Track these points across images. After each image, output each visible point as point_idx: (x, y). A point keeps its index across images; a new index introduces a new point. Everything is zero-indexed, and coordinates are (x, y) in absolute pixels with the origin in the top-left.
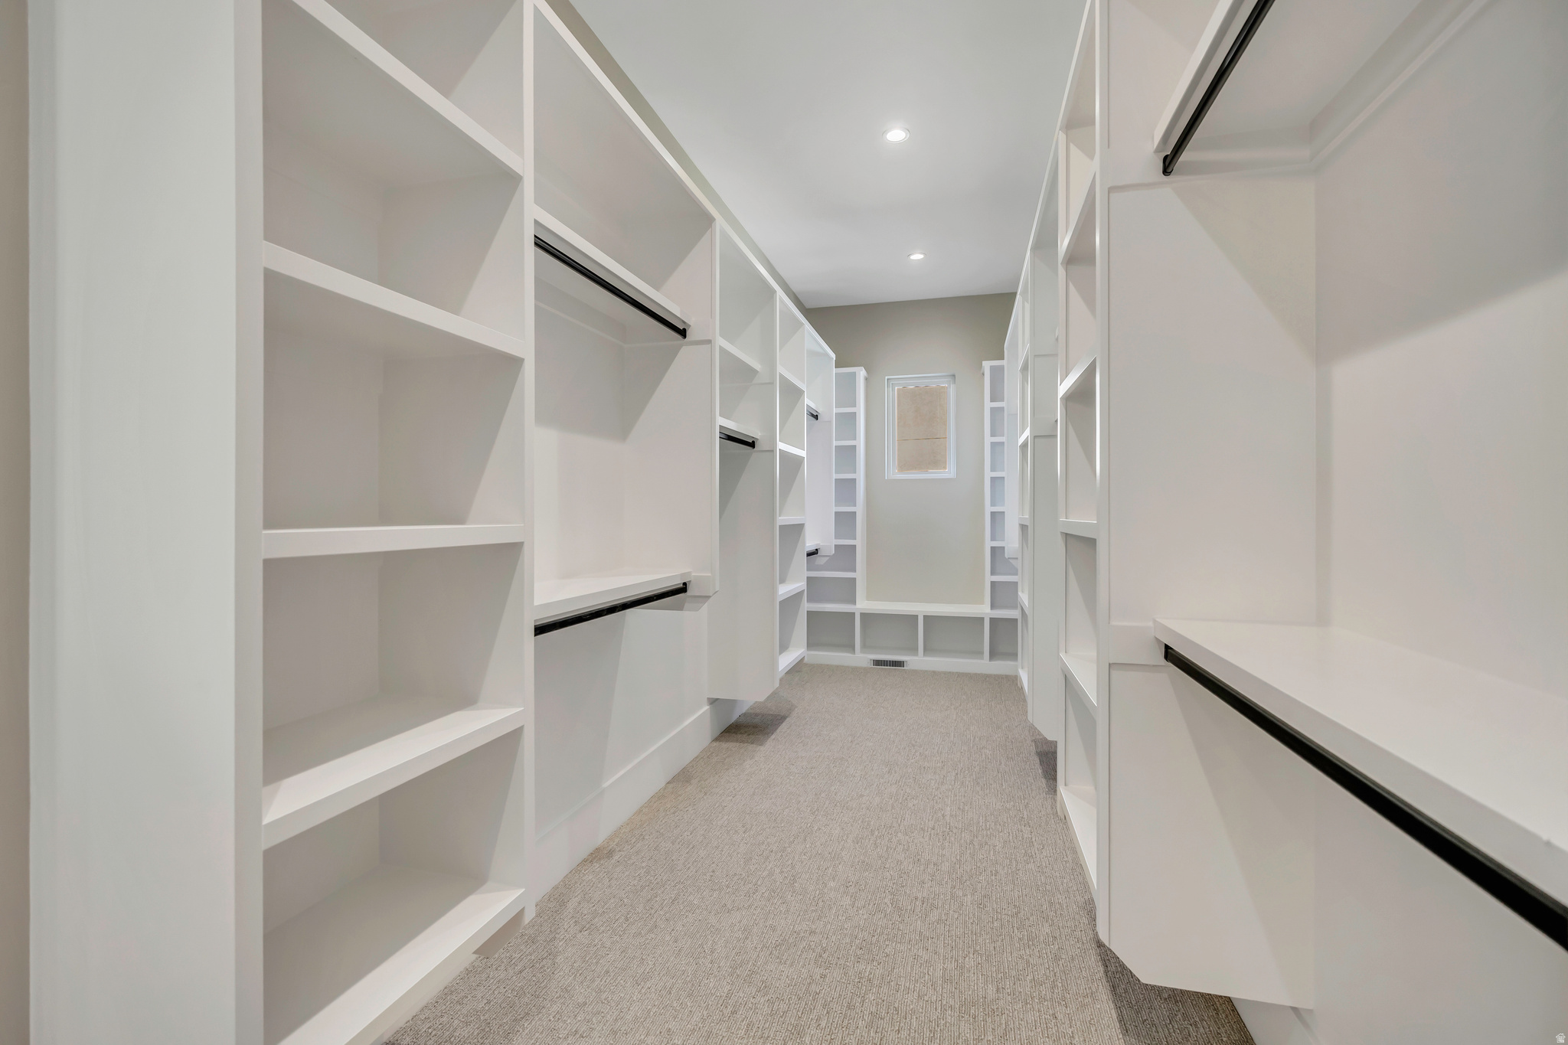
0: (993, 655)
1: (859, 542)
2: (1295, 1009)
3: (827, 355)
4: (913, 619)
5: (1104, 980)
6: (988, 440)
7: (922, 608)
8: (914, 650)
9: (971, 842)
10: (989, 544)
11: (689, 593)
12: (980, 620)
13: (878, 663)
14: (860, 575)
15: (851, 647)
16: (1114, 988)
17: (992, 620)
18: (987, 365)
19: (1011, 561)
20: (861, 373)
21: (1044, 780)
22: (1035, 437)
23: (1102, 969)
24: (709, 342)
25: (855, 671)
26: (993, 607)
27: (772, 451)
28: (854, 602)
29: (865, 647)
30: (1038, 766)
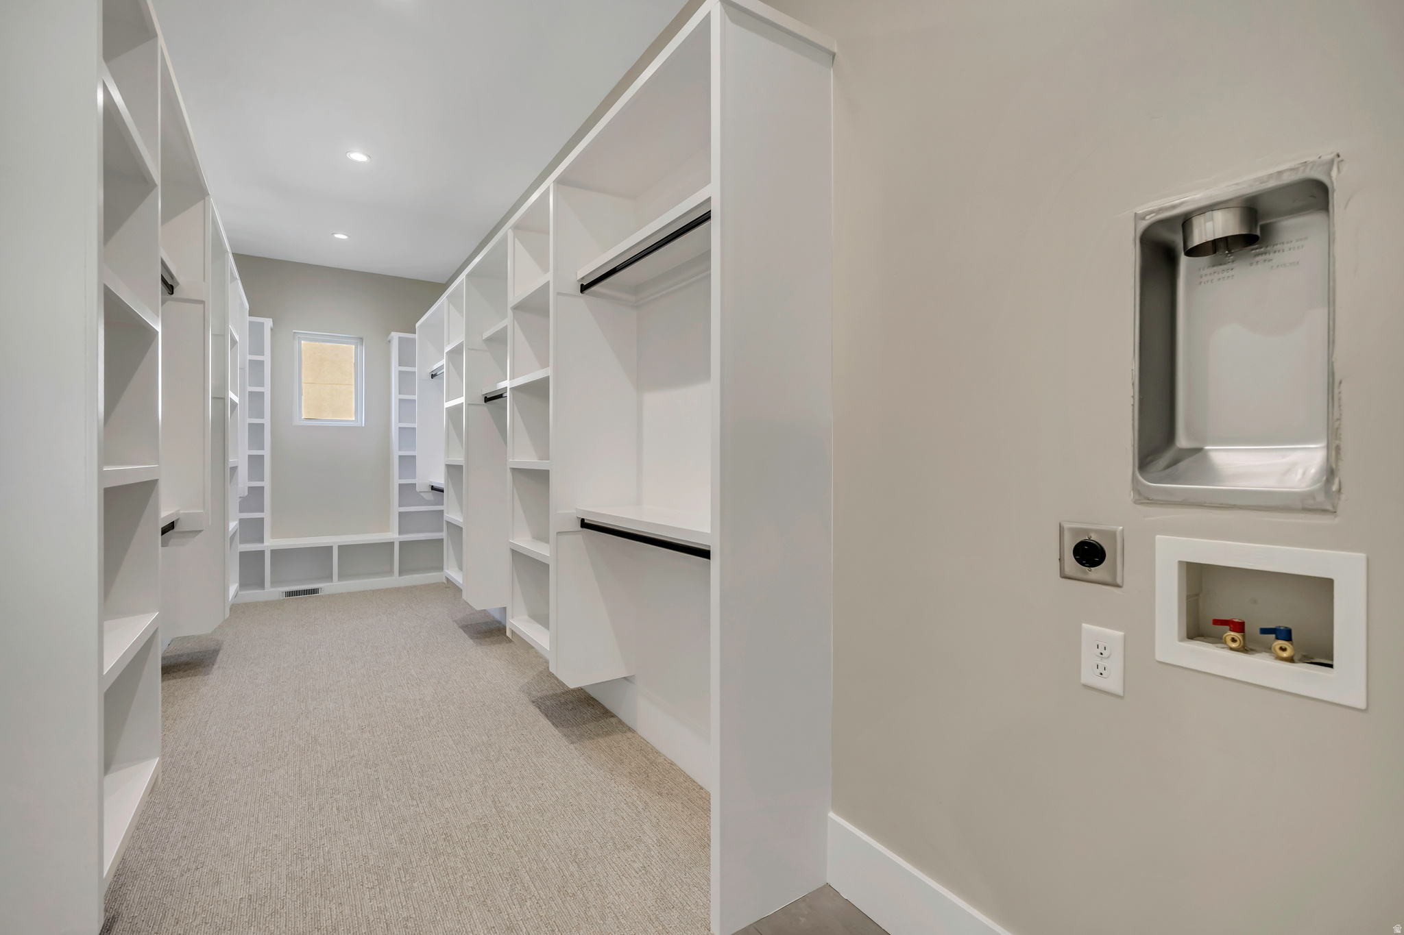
0: (401, 572)
1: (266, 484)
2: (624, 678)
3: (242, 304)
4: (328, 550)
5: (541, 714)
6: (395, 397)
7: (334, 540)
8: (329, 578)
9: (439, 682)
10: (396, 481)
11: (176, 529)
12: (392, 544)
13: (290, 594)
14: (266, 515)
15: (261, 585)
16: (546, 715)
17: (401, 543)
18: (395, 336)
19: (421, 494)
20: (268, 323)
21: (471, 640)
22: (469, 404)
23: (538, 710)
24: (202, 302)
25: (267, 604)
26: (400, 533)
27: (224, 399)
28: (261, 540)
29: (275, 583)
30: (464, 634)
